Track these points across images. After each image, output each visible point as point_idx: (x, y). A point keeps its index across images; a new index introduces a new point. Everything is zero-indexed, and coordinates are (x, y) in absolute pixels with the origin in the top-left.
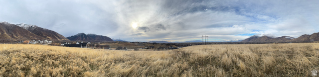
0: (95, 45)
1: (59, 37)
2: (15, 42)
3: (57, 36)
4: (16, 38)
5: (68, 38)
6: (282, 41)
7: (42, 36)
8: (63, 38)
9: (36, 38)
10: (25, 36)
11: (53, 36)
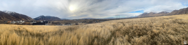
0: (51, 22)
1: (29, 19)
2: (2, 22)
3: (27, 18)
4: (3, 20)
5: (34, 19)
6: (162, 15)
7: (19, 18)
8: (31, 19)
9: (15, 20)
10: (9, 18)
11: (25, 18)
